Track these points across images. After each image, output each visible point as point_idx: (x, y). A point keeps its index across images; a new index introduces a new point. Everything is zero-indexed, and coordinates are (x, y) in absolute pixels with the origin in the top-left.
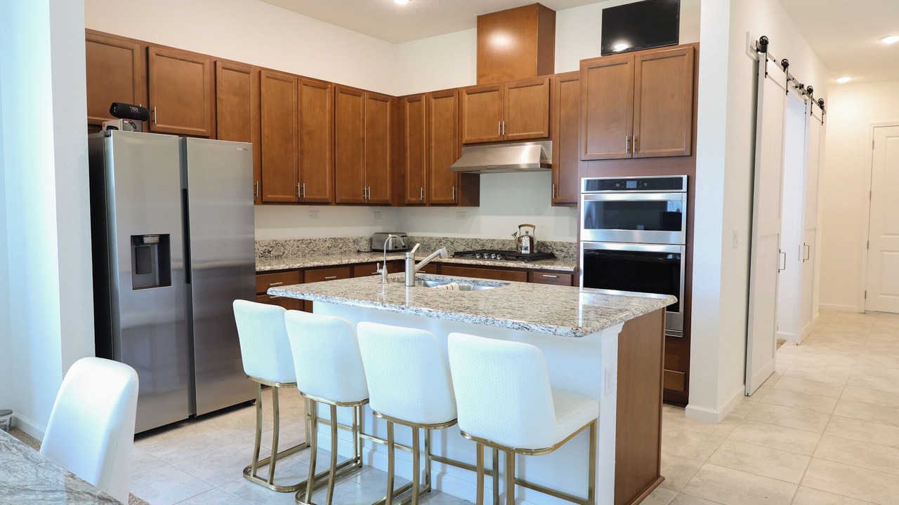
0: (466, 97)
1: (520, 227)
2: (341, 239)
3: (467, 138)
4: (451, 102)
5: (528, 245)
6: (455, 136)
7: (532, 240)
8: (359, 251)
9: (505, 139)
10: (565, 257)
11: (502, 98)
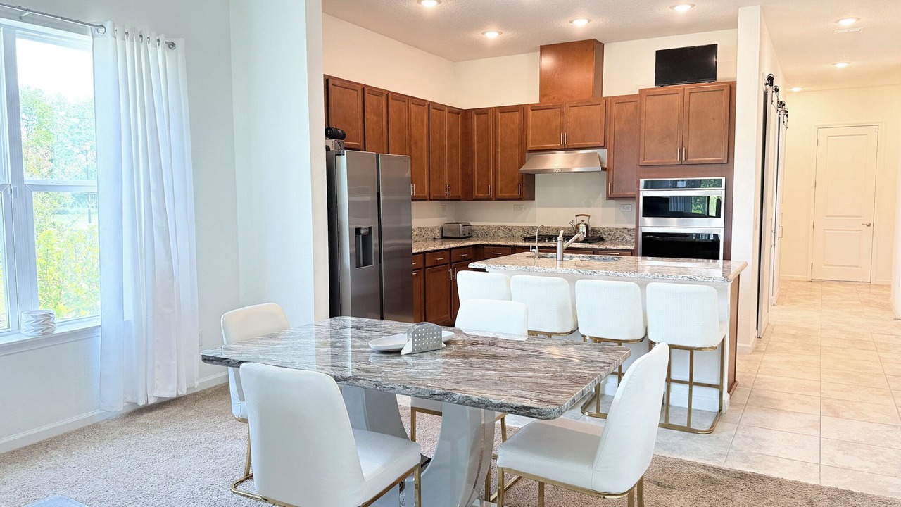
0: (531, 112)
1: (576, 216)
2: (424, 229)
3: (531, 146)
4: (517, 116)
5: (585, 230)
6: (520, 144)
7: (587, 227)
8: (434, 238)
9: (566, 147)
10: (611, 239)
11: (562, 114)
